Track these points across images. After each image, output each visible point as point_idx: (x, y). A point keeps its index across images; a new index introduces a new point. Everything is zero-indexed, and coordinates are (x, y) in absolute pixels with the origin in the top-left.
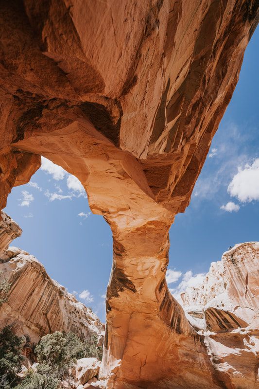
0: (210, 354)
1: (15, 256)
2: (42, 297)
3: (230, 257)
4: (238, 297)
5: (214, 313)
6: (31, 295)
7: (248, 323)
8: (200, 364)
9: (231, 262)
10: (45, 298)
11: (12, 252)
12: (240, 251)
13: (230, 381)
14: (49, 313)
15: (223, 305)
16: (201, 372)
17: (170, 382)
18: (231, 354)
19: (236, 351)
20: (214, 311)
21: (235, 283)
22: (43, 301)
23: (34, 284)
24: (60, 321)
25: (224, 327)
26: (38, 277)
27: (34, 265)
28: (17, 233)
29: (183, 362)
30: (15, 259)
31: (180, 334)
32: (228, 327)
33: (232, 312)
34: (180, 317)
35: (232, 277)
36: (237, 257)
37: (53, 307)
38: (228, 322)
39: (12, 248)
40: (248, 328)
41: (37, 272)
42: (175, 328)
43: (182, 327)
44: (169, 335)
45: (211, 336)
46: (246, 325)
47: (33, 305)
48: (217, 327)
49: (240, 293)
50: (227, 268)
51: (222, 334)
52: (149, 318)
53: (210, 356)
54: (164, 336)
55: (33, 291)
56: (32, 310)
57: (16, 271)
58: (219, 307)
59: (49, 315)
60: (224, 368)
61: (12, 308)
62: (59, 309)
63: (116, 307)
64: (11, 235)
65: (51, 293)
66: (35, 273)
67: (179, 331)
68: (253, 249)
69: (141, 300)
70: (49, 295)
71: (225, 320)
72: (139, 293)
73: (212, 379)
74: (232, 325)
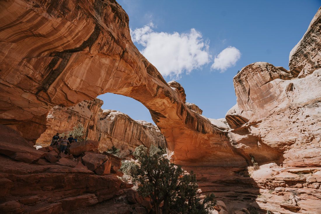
0: (231, 141)
1: (109, 114)
2: (133, 131)
3: (238, 79)
4: (243, 105)
5: (231, 118)
6: (126, 131)
7: (248, 119)
8: (225, 147)
9: (239, 83)
10: (135, 131)
11: (106, 113)
12: (244, 73)
13: (244, 152)
14: (141, 138)
15: (235, 112)
16: (226, 150)
17: (210, 158)
18: (243, 138)
19: (246, 136)
20: (230, 117)
21: (242, 97)
22: (134, 134)
23: (125, 125)
24: (149, 141)
25: (238, 125)
26: (126, 122)
27: (120, 116)
28: (100, 103)
29: (214, 147)
30: (109, 116)
31: (206, 133)
32: (240, 124)
33: (239, 115)
34: (203, 125)
35: (240, 93)
36: (243, 77)
37: (142, 135)
38: (239, 121)
39: (105, 111)
40: (249, 122)
41: (124, 119)
42: (201, 131)
43: (206, 130)
44: (197, 135)
45: (232, 131)
46: (248, 121)
47: (129, 136)
48: (234, 125)
49: (244, 102)
50: (236, 87)
51: (237, 129)
52: (182, 129)
53: (231, 142)
54: (194, 136)
55: (126, 129)
56: (130, 138)
57: (111, 121)
58: (233, 113)
59: (141, 139)
60: (240, 146)
61: (118, 139)
62: (146, 135)
63: (162, 127)
64: (98, 105)
65: (138, 128)
66: (123, 120)
67: (204, 132)
68: (252, 69)
69: (172, 121)
70: (137, 130)
71: (238, 121)
72: (168, 117)
73: (233, 153)
74: (242, 122)
